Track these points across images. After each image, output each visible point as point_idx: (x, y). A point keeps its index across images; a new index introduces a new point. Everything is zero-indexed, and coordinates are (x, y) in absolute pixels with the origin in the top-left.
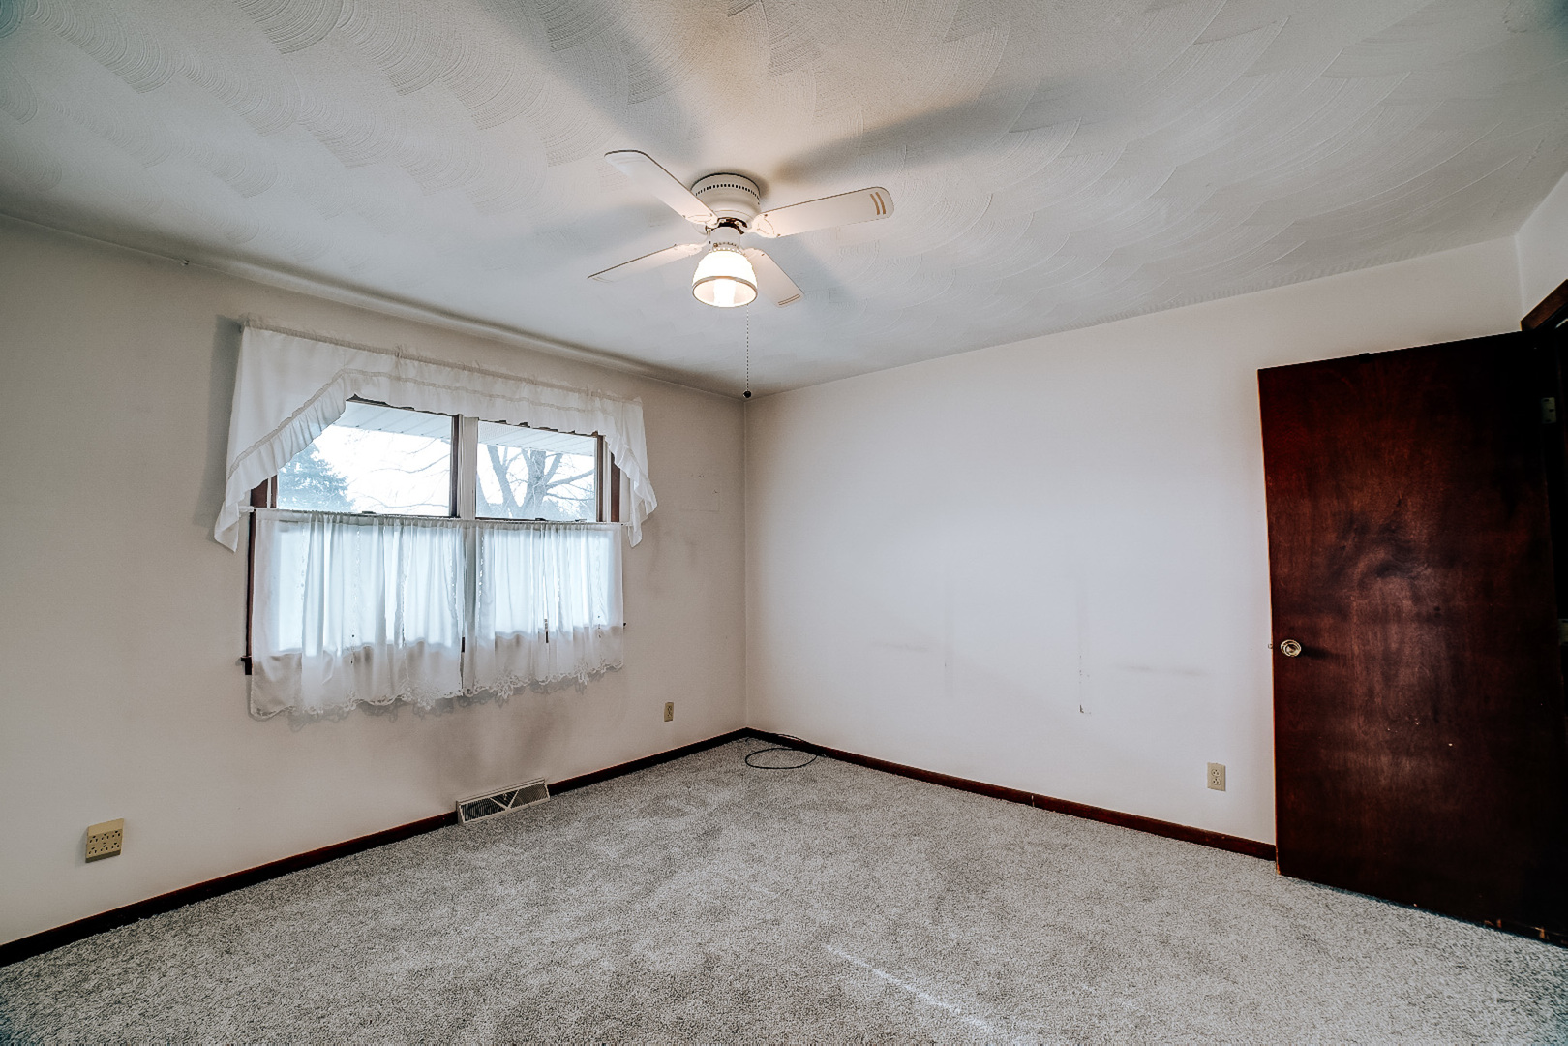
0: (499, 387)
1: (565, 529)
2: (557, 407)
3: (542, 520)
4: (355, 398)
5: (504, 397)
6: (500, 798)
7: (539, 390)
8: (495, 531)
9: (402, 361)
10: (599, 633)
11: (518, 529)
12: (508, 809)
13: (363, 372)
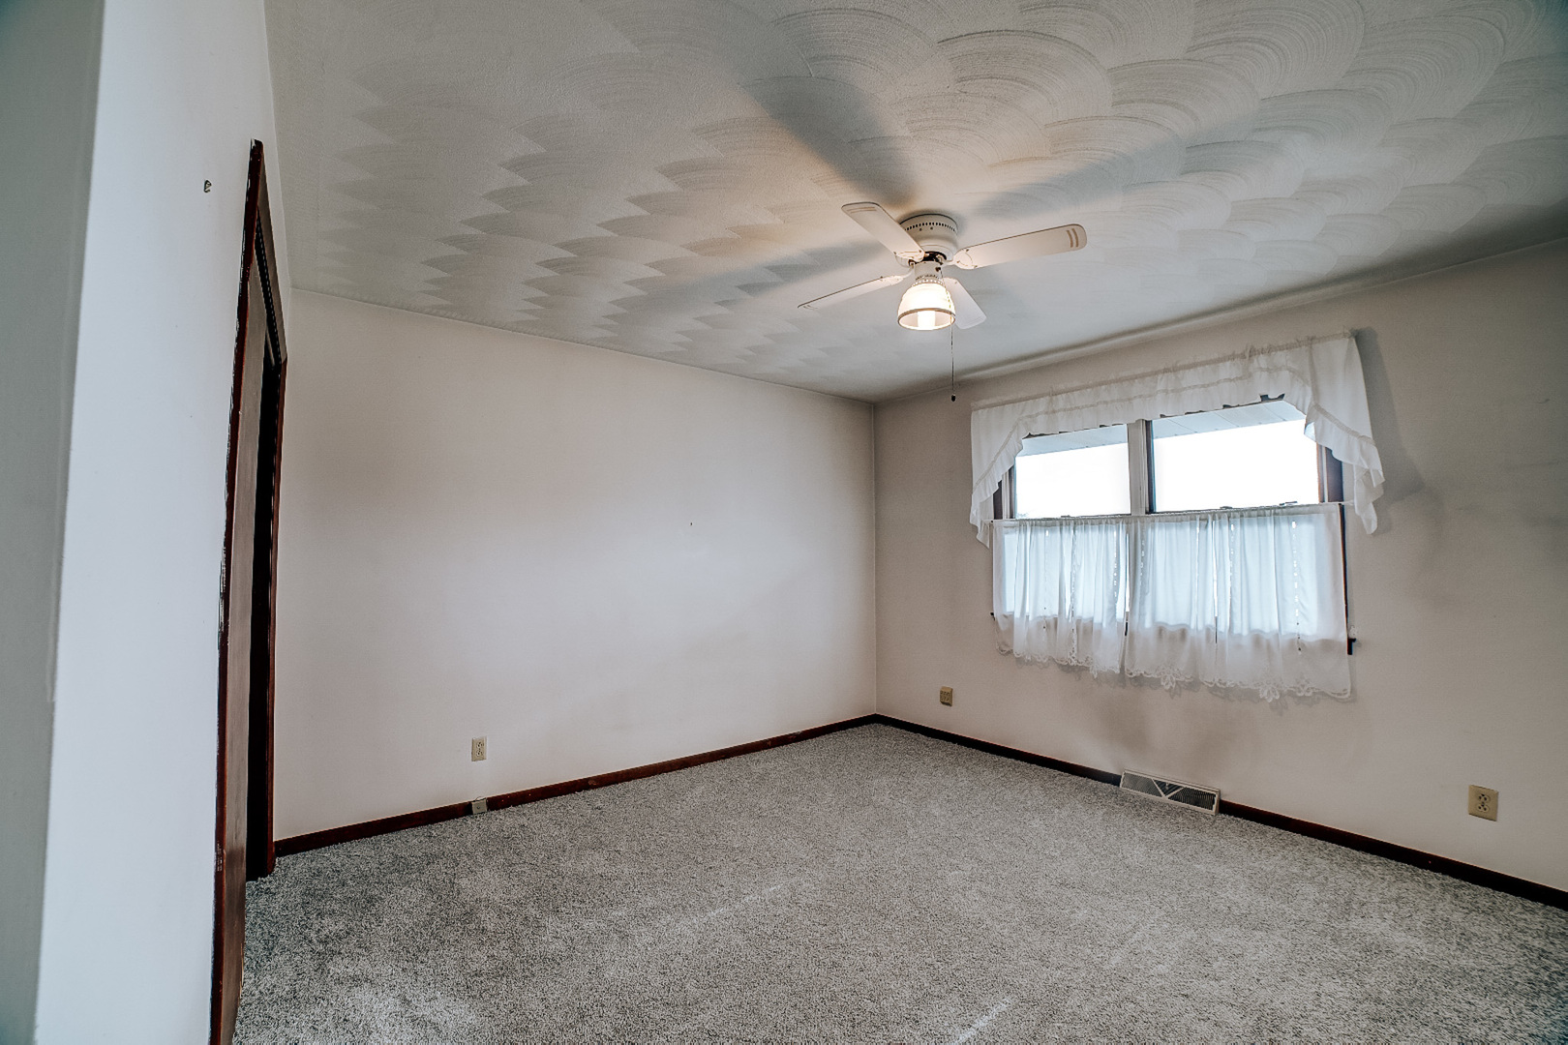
0: (1137, 388)
1: (1242, 516)
2: (1203, 386)
3: (1227, 508)
4: (1030, 436)
5: (1140, 396)
6: (1162, 784)
7: (1179, 376)
8: (1157, 524)
9: (1054, 398)
10: (1298, 646)
11: (1182, 521)
12: (1165, 798)
13: (1030, 416)
